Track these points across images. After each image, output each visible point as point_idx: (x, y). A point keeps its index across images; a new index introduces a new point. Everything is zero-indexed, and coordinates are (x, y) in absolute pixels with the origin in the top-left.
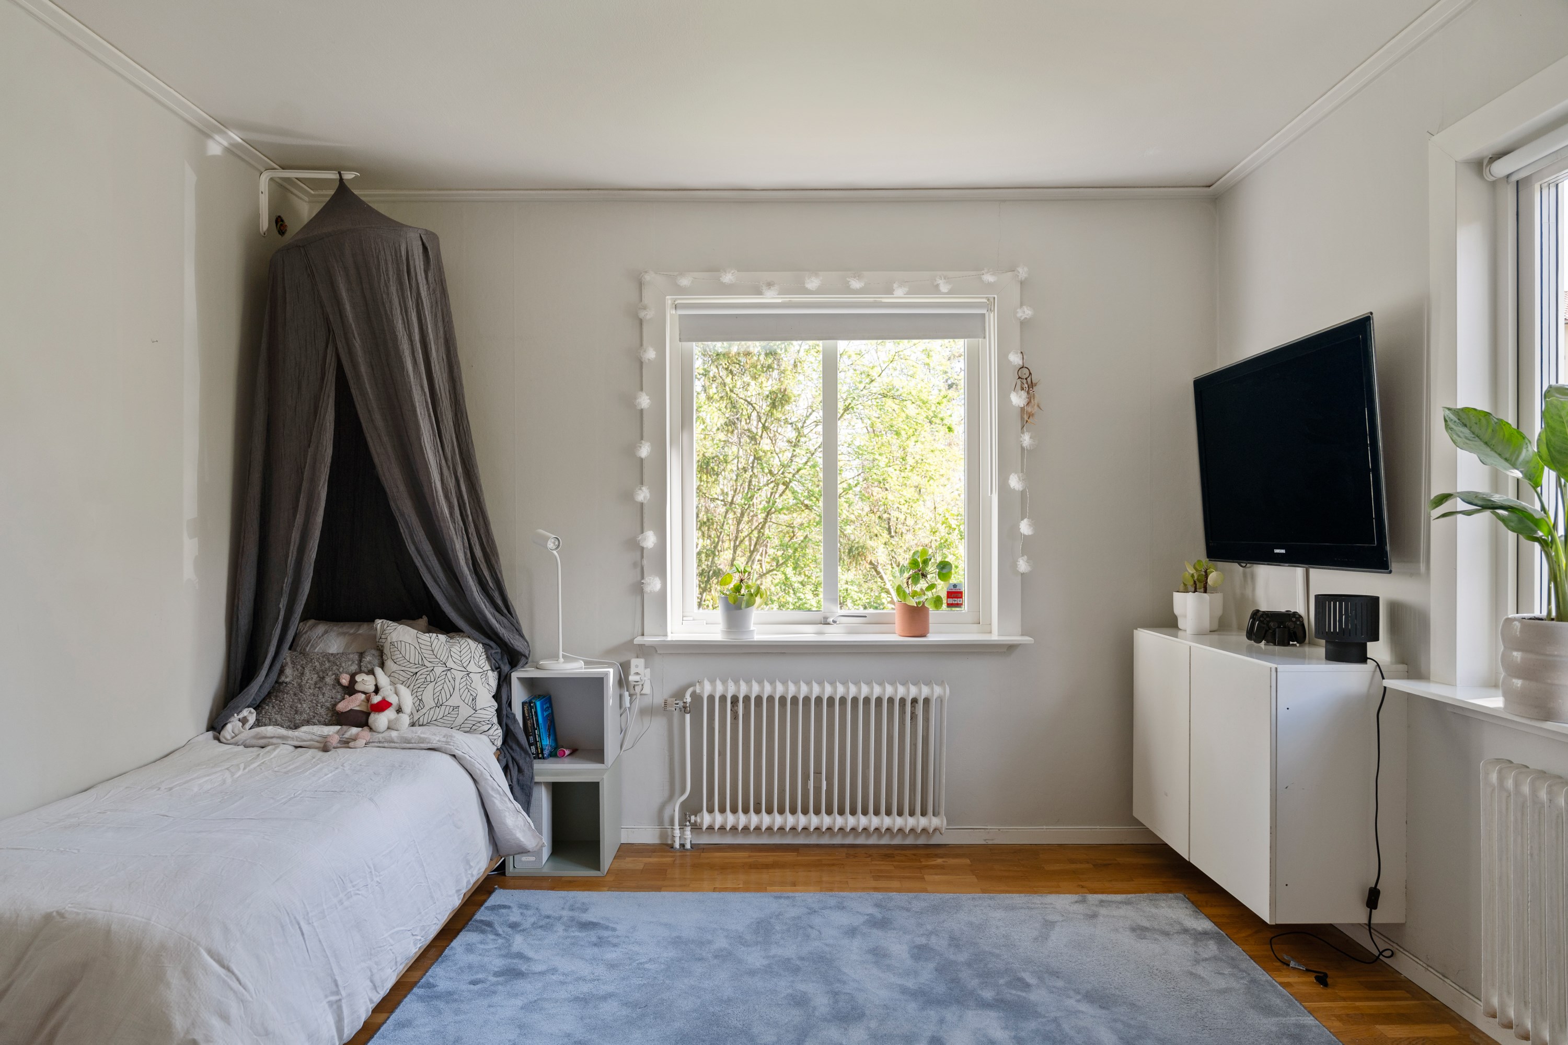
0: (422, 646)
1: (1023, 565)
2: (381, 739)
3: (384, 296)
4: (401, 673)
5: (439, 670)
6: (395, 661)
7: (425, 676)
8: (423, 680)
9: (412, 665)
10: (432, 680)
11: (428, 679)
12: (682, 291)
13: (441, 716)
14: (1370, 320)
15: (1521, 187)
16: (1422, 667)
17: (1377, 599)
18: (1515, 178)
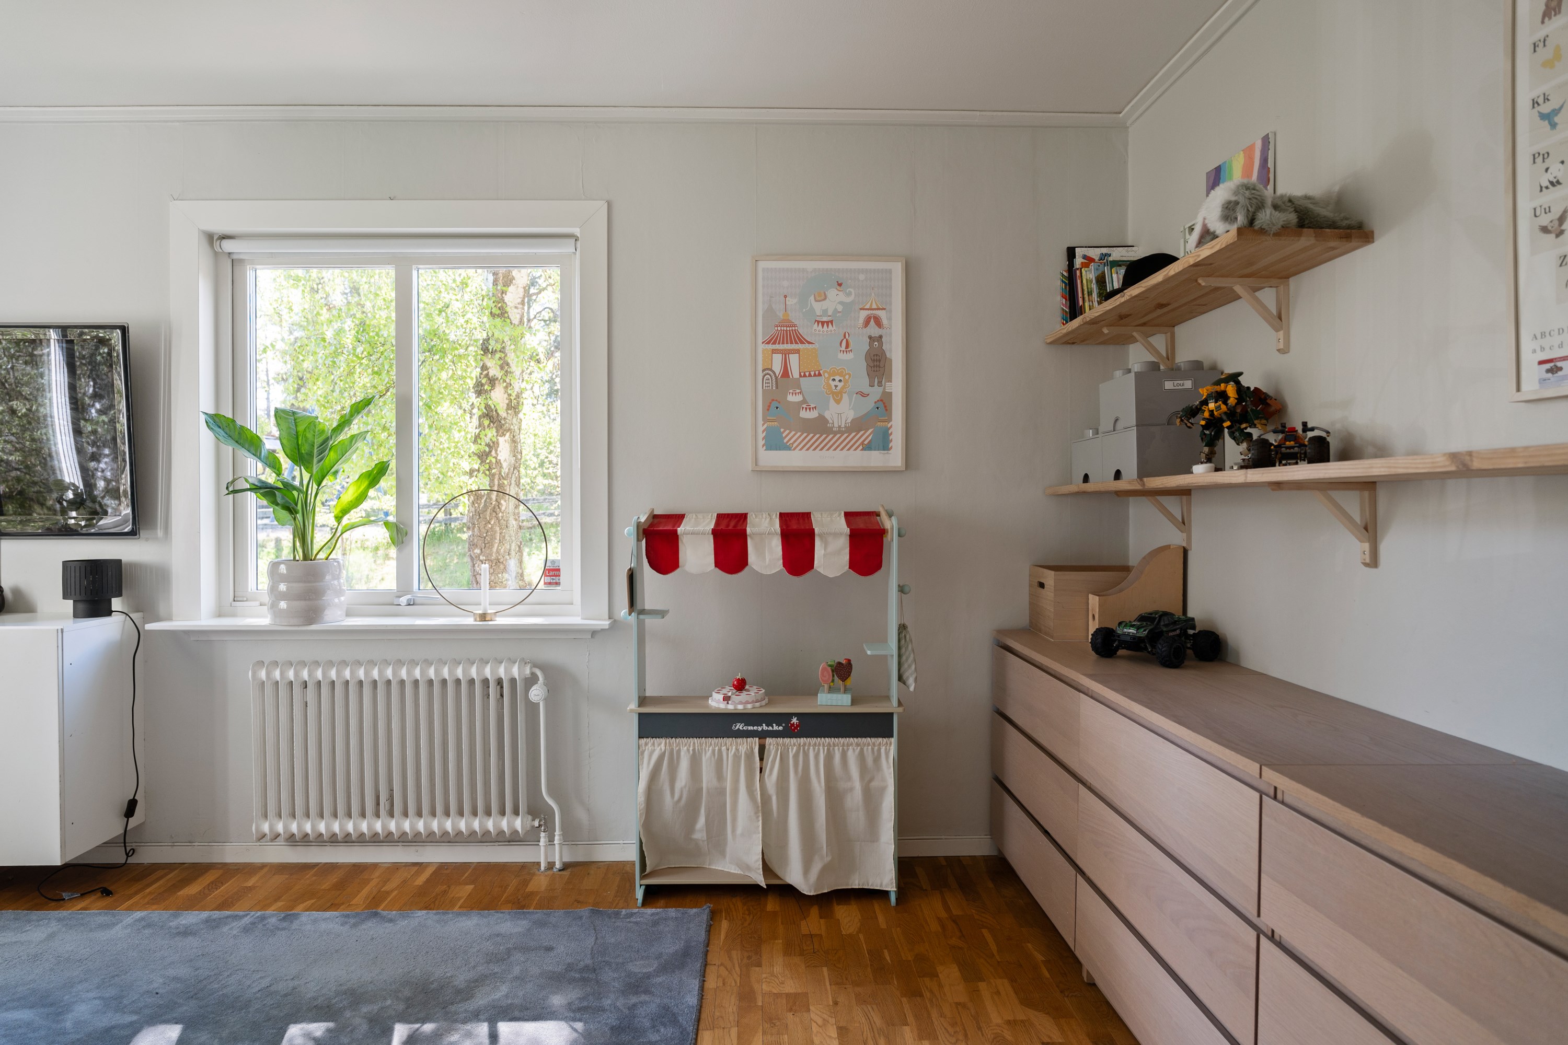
14: (124, 330)
15: (236, 263)
16: (162, 610)
17: (120, 561)
18: (235, 257)
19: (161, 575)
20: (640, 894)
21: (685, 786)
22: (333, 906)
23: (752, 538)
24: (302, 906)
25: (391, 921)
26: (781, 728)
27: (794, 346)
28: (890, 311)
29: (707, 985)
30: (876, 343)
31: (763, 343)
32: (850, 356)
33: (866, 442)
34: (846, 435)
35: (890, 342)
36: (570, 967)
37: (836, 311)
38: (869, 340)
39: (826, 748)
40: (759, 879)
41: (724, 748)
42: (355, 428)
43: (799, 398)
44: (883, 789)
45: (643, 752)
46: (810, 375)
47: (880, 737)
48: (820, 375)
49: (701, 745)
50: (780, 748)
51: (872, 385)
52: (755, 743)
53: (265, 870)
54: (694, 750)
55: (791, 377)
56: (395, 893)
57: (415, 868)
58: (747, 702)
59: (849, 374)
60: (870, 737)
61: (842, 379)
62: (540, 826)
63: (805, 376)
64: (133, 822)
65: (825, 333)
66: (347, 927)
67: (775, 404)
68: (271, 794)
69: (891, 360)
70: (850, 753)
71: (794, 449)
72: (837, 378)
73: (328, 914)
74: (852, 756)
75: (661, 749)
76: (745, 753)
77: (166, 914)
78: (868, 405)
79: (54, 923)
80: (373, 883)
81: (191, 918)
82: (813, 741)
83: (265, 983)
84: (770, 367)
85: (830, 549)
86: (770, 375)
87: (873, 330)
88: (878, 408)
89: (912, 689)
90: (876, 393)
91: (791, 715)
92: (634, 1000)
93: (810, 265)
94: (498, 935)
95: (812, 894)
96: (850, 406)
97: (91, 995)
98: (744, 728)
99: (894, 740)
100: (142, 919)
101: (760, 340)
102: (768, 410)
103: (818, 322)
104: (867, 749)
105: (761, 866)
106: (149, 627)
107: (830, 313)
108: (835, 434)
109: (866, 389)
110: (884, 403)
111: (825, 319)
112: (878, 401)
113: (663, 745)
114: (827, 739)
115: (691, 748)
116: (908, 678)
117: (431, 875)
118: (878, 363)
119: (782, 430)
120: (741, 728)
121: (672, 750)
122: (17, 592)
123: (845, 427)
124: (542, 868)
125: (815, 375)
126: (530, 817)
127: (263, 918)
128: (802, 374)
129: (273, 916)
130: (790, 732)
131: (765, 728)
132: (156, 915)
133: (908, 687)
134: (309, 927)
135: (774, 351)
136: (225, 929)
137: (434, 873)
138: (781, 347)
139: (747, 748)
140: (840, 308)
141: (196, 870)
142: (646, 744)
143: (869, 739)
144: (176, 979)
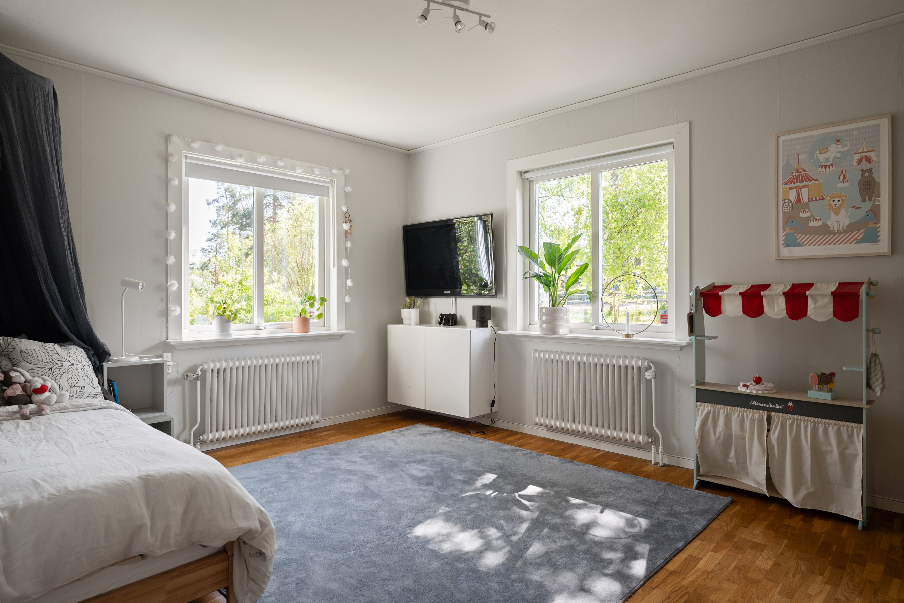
0: (49, 351)
1: (347, 299)
2: (57, 408)
3: (38, 121)
4: (38, 369)
5: (66, 365)
6: (30, 362)
7: (59, 370)
8: (58, 372)
9: (45, 363)
10: (64, 372)
11: (61, 371)
12: (192, 149)
13: (75, 393)
14: (491, 215)
15: (530, 182)
16: (504, 327)
17: (490, 306)
18: (530, 179)
19: (504, 312)
20: (696, 482)
21: (722, 431)
22: (557, 456)
23: (765, 297)
24: (546, 453)
25: (577, 465)
26: (781, 407)
27: (805, 184)
28: (879, 151)
29: (710, 525)
30: (867, 174)
31: (783, 184)
32: (847, 184)
33: (859, 238)
34: (843, 235)
35: (879, 172)
36: (645, 500)
37: (835, 158)
38: (861, 173)
39: (812, 423)
40: (764, 490)
41: (745, 414)
42: (574, 248)
43: (808, 214)
44: (856, 456)
45: (699, 409)
46: (816, 200)
47: (853, 422)
48: (823, 199)
49: (731, 410)
50: (781, 419)
51: (864, 201)
52: (765, 413)
53: (538, 438)
54: (727, 412)
55: (802, 202)
56: (584, 457)
57: (596, 451)
58: (759, 390)
59: (846, 196)
60: (845, 421)
61: (840, 199)
62: (652, 442)
63: (812, 200)
64: (494, 409)
65: (827, 172)
66: (560, 463)
67: (791, 219)
68: (539, 406)
69: (879, 184)
70: (830, 429)
71: (805, 246)
72: (836, 199)
73: (554, 457)
74: (832, 431)
75: (708, 409)
76: (758, 418)
77: (499, 444)
78: (861, 214)
79: (466, 438)
80: (576, 452)
81: (507, 447)
82: (804, 418)
83: (524, 472)
84: (788, 198)
85: (818, 304)
86: (788, 203)
87: (865, 165)
88: (868, 216)
89: (878, 394)
90: (868, 205)
91: (788, 401)
92: (669, 518)
93: (815, 133)
94: (619, 481)
95: (798, 507)
96: (846, 216)
97: (471, 460)
98: (758, 404)
99: (863, 426)
100: (492, 443)
101: (781, 182)
102: (787, 223)
103: (822, 166)
104: (843, 428)
105: (765, 483)
106: (499, 332)
107: (831, 160)
108: (835, 234)
109: (859, 203)
110: (874, 212)
111: (827, 164)
112: (869, 211)
113: (709, 407)
114: (813, 418)
115: (726, 411)
116: (875, 387)
117: (601, 455)
118: (869, 187)
119: (796, 235)
120: (755, 404)
121: (714, 412)
122: (461, 317)
123: (843, 229)
124: (653, 463)
125: (820, 199)
126: (647, 437)
127: (531, 453)
128: (810, 200)
129: (534, 453)
130: (786, 411)
131: (771, 405)
132: (497, 443)
133: (876, 393)
134: (546, 459)
135: (790, 188)
136: (517, 453)
137: (603, 454)
138: (796, 185)
139: (759, 416)
140: (839, 155)
141: (514, 433)
142: (700, 406)
143: (844, 422)
144: (497, 463)
